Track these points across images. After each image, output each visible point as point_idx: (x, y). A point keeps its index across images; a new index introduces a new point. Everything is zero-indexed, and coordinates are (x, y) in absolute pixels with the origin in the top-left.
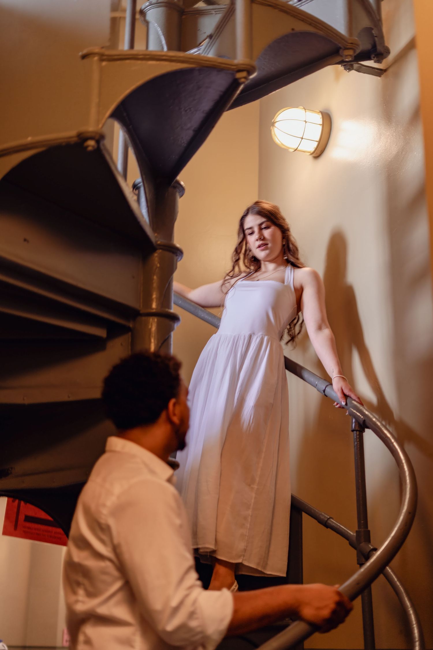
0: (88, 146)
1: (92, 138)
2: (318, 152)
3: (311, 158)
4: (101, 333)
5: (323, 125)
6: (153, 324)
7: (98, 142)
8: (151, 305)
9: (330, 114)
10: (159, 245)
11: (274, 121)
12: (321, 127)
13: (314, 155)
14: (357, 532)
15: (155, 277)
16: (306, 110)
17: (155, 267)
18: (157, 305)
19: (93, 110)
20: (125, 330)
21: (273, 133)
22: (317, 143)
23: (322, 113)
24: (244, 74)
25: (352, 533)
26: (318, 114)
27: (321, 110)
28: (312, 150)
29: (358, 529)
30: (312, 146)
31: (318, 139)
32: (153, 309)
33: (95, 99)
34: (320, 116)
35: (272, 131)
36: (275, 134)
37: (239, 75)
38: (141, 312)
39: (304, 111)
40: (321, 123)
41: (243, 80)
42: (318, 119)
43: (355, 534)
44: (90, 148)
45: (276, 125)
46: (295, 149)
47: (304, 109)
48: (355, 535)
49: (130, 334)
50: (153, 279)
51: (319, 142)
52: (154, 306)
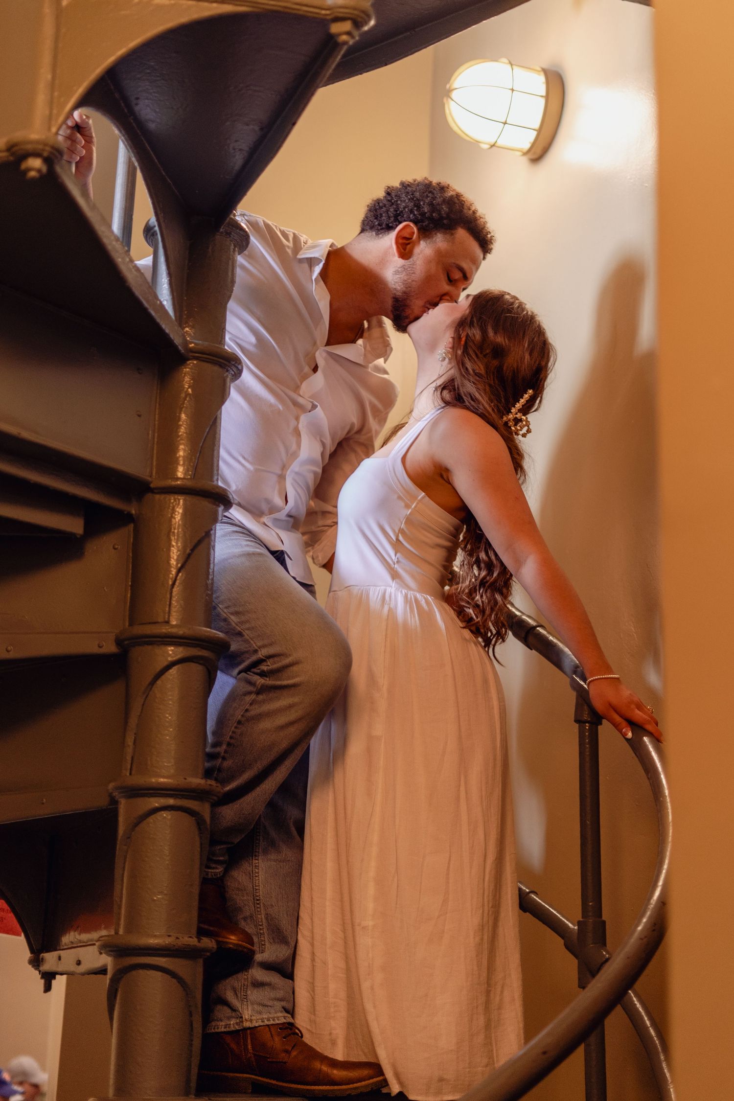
0: (29, 169)
1: (36, 155)
2: (539, 151)
3: (524, 160)
4: (74, 525)
5: (547, 97)
6: (178, 510)
7: (49, 161)
8: (175, 470)
9: (561, 72)
10: (192, 351)
11: (450, 88)
12: (542, 101)
13: (530, 156)
14: (579, 924)
15: (183, 416)
16: (514, 67)
17: (183, 395)
18: (186, 472)
19: (41, 99)
20: (120, 519)
21: (447, 111)
22: (535, 133)
23: (546, 72)
24: (347, 26)
25: (570, 925)
26: (539, 75)
27: (545, 66)
28: (527, 146)
29: (582, 918)
30: (526, 140)
31: (537, 126)
32: (178, 479)
33: (45, 75)
34: (542, 79)
35: (446, 106)
36: (450, 114)
37: (335, 28)
38: (152, 486)
39: (509, 67)
40: (544, 94)
41: (344, 38)
42: (538, 84)
43: (576, 928)
44: (33, 174)
45: (454, 95)
46: (492, 144)
47: (510, 65)
48: (577, 931)
49: (132, 525)
50: (179, 419)
51: (539, 131)
52: (180, 472)
